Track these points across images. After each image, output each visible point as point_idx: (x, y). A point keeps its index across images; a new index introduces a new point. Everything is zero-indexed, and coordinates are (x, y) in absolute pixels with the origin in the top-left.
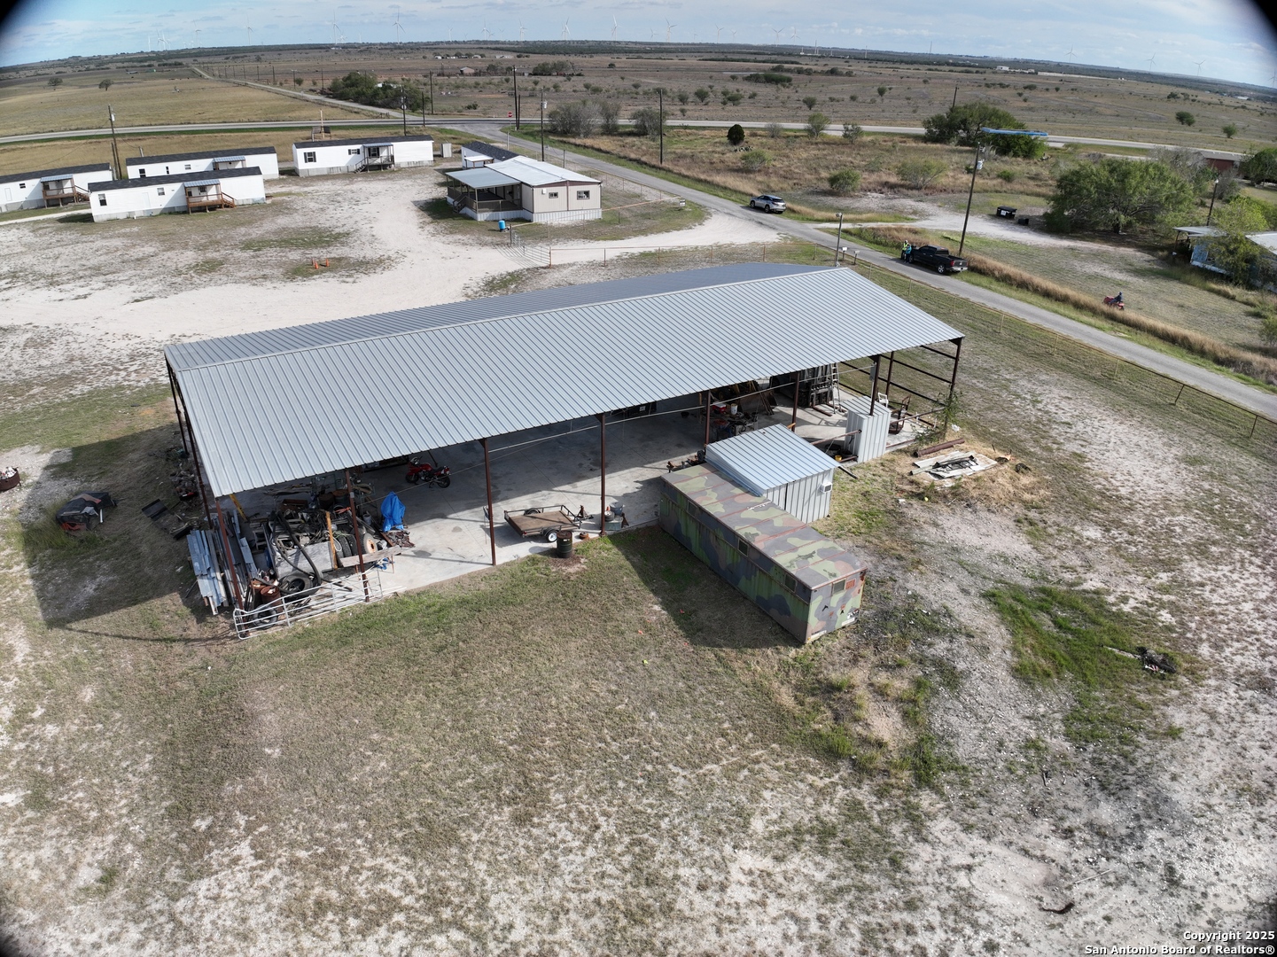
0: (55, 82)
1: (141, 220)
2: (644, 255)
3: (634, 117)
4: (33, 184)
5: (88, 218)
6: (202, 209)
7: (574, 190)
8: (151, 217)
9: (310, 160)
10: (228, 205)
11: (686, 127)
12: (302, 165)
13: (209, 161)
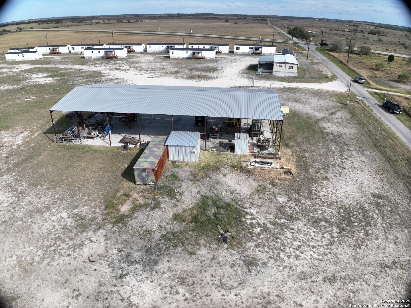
0: (227, 21)
1: (181, 59)
2: (289, 88)
3: (359, 48)
4: (165, 46)
5: (169, 57)
6: (195, 58)
7: (288, 66)
8: (183, 59)
9: (238, 49)
10: (203, 58)
11: (379, 54)
12: (235, 50)
13: (210, 46)
